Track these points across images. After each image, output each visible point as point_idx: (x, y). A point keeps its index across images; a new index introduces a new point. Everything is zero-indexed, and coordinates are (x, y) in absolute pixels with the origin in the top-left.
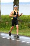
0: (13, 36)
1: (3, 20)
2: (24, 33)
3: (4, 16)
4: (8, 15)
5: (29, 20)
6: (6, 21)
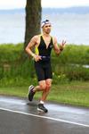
0: (24, 104)
2: (56, 94)
4: (10, 45)
5: (69, 59)
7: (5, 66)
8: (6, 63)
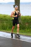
1: (23, 21)
3: (24, 17)
6: (26, 22)
7: (26, 24)
8: (26, 23)
